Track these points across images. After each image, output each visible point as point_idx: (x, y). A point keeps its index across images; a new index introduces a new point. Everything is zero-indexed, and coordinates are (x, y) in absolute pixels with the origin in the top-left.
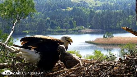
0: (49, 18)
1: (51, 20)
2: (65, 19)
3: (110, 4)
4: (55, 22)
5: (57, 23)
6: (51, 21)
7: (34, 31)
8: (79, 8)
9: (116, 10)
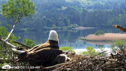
0: (45, 17)
1: (47, 18)
2: (60, 18)
3: (101, 3)
4: (50, 20)
5: (53, 21)
6: (47, 20)
7: (31, 29)
8: (73, 7)
9: (107, 9)
